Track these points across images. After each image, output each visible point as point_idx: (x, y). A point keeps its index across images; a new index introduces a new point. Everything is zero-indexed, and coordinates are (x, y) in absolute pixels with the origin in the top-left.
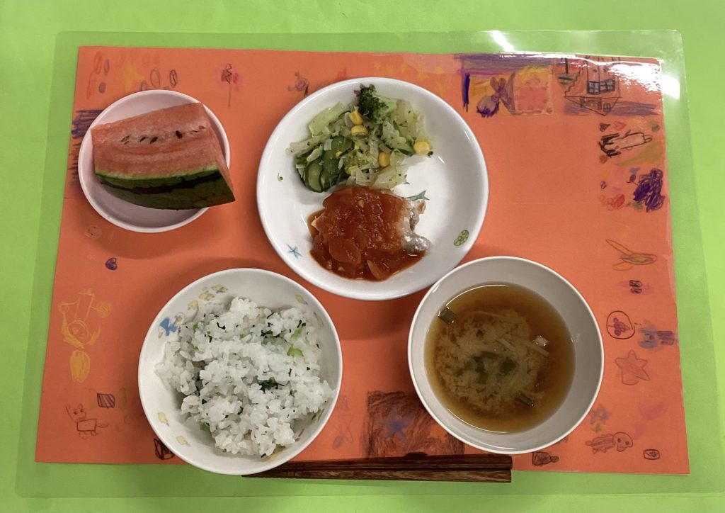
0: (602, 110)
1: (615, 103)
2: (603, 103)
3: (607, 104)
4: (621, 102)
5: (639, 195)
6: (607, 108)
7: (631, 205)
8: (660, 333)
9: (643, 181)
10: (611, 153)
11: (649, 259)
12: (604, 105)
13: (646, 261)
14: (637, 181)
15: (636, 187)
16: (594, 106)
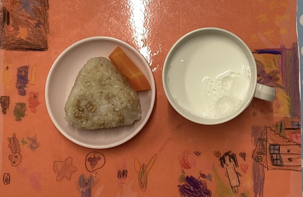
0: (257, 155)
1: (263, 165)
2: (263, 156)
3: (262, 159)
4: (264, 170)
5: (190, 180)
6: (258, 159)
7: (183, 174)
8: (89, 191)
9: (201, 184)
10: (222, 160)
11: (143, 185)
12: (261, 157)
13: (142, 183)
14: (201, 179)
15: (197, 178)
16: (260, 149)
